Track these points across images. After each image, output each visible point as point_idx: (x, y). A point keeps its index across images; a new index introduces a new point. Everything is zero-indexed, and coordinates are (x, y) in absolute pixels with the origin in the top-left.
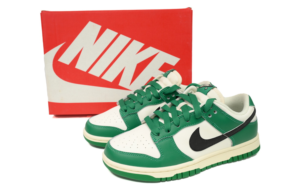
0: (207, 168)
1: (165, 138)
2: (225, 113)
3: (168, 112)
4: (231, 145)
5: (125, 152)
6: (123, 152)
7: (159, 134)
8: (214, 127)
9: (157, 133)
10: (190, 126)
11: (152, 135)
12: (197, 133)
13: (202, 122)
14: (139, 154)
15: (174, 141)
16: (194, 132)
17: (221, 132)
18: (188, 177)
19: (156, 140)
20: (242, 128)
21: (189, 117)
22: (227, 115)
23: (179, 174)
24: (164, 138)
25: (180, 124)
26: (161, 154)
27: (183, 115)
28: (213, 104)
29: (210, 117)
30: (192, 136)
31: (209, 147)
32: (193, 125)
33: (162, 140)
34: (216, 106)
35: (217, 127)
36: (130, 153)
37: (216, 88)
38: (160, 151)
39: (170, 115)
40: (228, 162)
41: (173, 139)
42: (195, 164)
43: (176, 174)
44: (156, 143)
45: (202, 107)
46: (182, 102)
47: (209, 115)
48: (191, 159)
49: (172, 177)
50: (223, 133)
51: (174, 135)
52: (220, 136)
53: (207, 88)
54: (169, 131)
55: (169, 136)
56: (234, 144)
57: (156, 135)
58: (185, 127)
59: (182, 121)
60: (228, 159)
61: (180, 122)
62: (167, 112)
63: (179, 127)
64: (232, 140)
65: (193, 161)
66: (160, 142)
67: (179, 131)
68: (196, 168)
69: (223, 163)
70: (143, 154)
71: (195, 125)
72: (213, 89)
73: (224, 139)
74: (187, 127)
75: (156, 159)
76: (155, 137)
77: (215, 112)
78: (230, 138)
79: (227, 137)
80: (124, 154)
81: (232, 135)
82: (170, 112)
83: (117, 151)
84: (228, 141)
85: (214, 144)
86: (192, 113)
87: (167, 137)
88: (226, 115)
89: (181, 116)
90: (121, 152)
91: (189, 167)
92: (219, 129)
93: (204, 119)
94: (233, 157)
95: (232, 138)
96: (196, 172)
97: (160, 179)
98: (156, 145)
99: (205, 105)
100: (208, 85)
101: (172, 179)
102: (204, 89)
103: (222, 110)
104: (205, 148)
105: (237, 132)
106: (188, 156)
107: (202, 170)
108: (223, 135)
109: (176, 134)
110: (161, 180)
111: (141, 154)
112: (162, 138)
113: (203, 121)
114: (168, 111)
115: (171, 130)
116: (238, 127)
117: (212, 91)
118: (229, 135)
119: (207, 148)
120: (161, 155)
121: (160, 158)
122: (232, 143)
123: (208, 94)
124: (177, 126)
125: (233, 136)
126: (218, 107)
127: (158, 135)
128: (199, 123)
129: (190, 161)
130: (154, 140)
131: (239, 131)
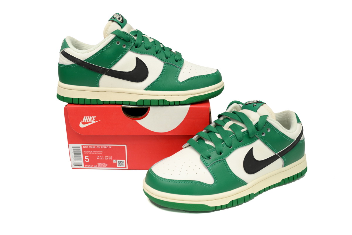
0: (260, 192)
1: (218, 161)
2: (278, 130)
3: (215, 133)
4: (282, 166)
5: (174, 180)
6: (171, 180)
7: (210, 157)
8: (268, 146)
9: (208, 156)
10: (243, 146)
11: (202, 159)
12: (250, 154)
13: (255, 141)
14: (190, 181)
15: (227, 164)
16: (248, 153)
17: (274, 151)
18: (242, 204)
19: (208, 164)
20: (294, 147)
21: (242, 137)
22: (280, 133)
23: (235, 200)
24: (216, 161)
25: (232, 145)
26: (214, 179)
27: (235, 135)
28: (267, 121)
29: (263, 135)
30: (245, 157)
31: (262, 168)
32: (246, 145)
33: (214, 164)
34: (269, 123)
35: (270, 146)
36: (180, 180)
37: (265, 104)
38: (213, 176)
39: (218, 136)
40: (279, 184)
41: (226, 162)
42: (249, 189)
43: (231, 201)
44: (208, 167)
45: (255, 125)
46: (228, 121)
47: (263, 134)
48: (246, 183)
49: (227, 205)
50: (276, 153)
51: (227, 157)
52: (273, 156)
53: (255, 105)
54: (221, 153)
55: (221, 159)
56: (286, 164)
57: (207, 158)
58: (238, 148)
59: (235, 141)
60: (280, 182)
61: (232, 142)
62: (213, 133)
63: (231, 148)
64: (284, 160)
65: (247, 185)
66: (212, 166)
67: (232, 152)
68: (250, 193)
69: (274, 186)
70: (195, 181)
71: (248, 144)
72: (262, 105)
73: (276, 160)
74: (240, 147)
75: (210, 185)
76: (206, 160)
77: (268, 130)
78: (282, 158)
79: (279, 157)
80: (173, 182)
81: (285, 154)
82: (217, 133)
83: (165, 179)
84: (279, 161)
85: (267, 165)
86: (245, 132)
87: (219, 160)
88: (278, 133)
89: (232, 136)
90: (169, 180)
91: (243, 192)
92: (272, 148)
93: (257, 138)
94: (284, 179)
95: (284, 158)
96: (250, 197)
97: (215, 207)
98: (209, 169)
99: (258, 122)
100: (256, 102)
101: (227, 206)
102: (253, 106)
103: (275, 128)
104: (259, 170)
105: (289, 151)
106: (242, 180)
107: (255, 195)
108: (275, 155)
109: (228, 156)
110: (216, 209)
111: (193, 181)
112: (214, 162)
113: (257, 140)
114: (214, 131)
115: (223, 152)
116: (290, 146)
117: (261, 107)
118: (281, 155)
119: (260, 170)
120: (215, 181)
121: (214, 184)
122: (283, 163)
123: (258, 110)
124: (230, 147)
125: (284, 156)
126: (271, 125)
127: (208, 158)
128: (253, 142)
129: (244, 185)
130: (206, 164)
131: (291, 149)
